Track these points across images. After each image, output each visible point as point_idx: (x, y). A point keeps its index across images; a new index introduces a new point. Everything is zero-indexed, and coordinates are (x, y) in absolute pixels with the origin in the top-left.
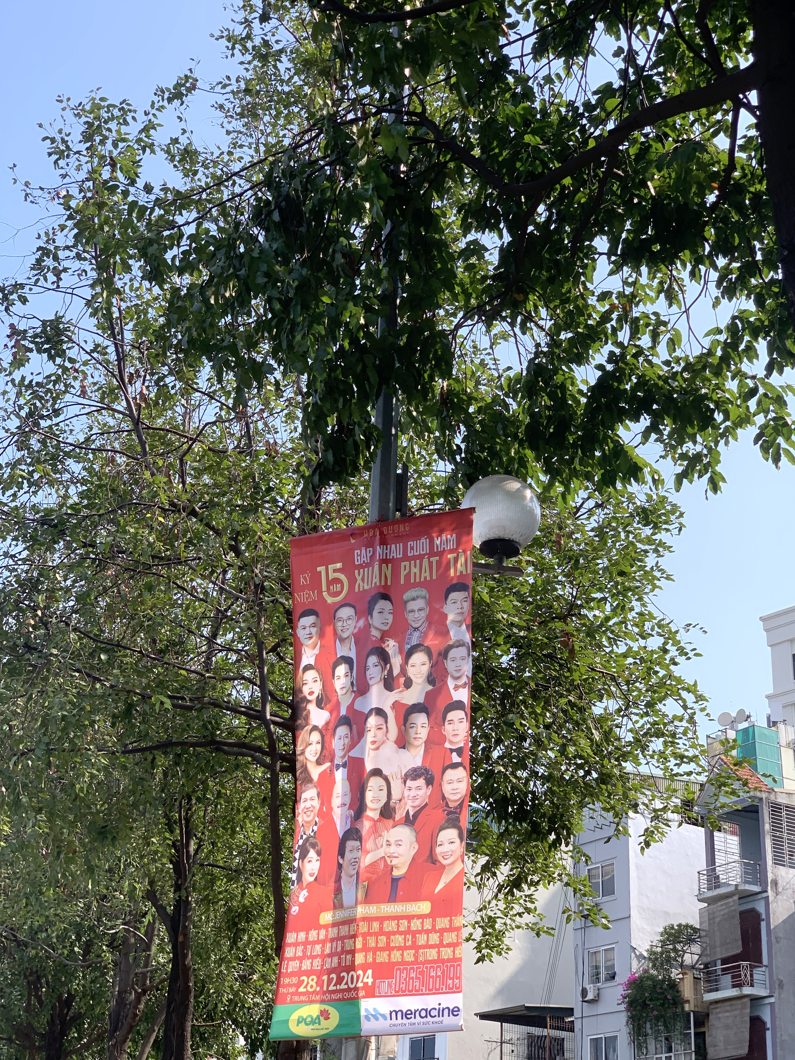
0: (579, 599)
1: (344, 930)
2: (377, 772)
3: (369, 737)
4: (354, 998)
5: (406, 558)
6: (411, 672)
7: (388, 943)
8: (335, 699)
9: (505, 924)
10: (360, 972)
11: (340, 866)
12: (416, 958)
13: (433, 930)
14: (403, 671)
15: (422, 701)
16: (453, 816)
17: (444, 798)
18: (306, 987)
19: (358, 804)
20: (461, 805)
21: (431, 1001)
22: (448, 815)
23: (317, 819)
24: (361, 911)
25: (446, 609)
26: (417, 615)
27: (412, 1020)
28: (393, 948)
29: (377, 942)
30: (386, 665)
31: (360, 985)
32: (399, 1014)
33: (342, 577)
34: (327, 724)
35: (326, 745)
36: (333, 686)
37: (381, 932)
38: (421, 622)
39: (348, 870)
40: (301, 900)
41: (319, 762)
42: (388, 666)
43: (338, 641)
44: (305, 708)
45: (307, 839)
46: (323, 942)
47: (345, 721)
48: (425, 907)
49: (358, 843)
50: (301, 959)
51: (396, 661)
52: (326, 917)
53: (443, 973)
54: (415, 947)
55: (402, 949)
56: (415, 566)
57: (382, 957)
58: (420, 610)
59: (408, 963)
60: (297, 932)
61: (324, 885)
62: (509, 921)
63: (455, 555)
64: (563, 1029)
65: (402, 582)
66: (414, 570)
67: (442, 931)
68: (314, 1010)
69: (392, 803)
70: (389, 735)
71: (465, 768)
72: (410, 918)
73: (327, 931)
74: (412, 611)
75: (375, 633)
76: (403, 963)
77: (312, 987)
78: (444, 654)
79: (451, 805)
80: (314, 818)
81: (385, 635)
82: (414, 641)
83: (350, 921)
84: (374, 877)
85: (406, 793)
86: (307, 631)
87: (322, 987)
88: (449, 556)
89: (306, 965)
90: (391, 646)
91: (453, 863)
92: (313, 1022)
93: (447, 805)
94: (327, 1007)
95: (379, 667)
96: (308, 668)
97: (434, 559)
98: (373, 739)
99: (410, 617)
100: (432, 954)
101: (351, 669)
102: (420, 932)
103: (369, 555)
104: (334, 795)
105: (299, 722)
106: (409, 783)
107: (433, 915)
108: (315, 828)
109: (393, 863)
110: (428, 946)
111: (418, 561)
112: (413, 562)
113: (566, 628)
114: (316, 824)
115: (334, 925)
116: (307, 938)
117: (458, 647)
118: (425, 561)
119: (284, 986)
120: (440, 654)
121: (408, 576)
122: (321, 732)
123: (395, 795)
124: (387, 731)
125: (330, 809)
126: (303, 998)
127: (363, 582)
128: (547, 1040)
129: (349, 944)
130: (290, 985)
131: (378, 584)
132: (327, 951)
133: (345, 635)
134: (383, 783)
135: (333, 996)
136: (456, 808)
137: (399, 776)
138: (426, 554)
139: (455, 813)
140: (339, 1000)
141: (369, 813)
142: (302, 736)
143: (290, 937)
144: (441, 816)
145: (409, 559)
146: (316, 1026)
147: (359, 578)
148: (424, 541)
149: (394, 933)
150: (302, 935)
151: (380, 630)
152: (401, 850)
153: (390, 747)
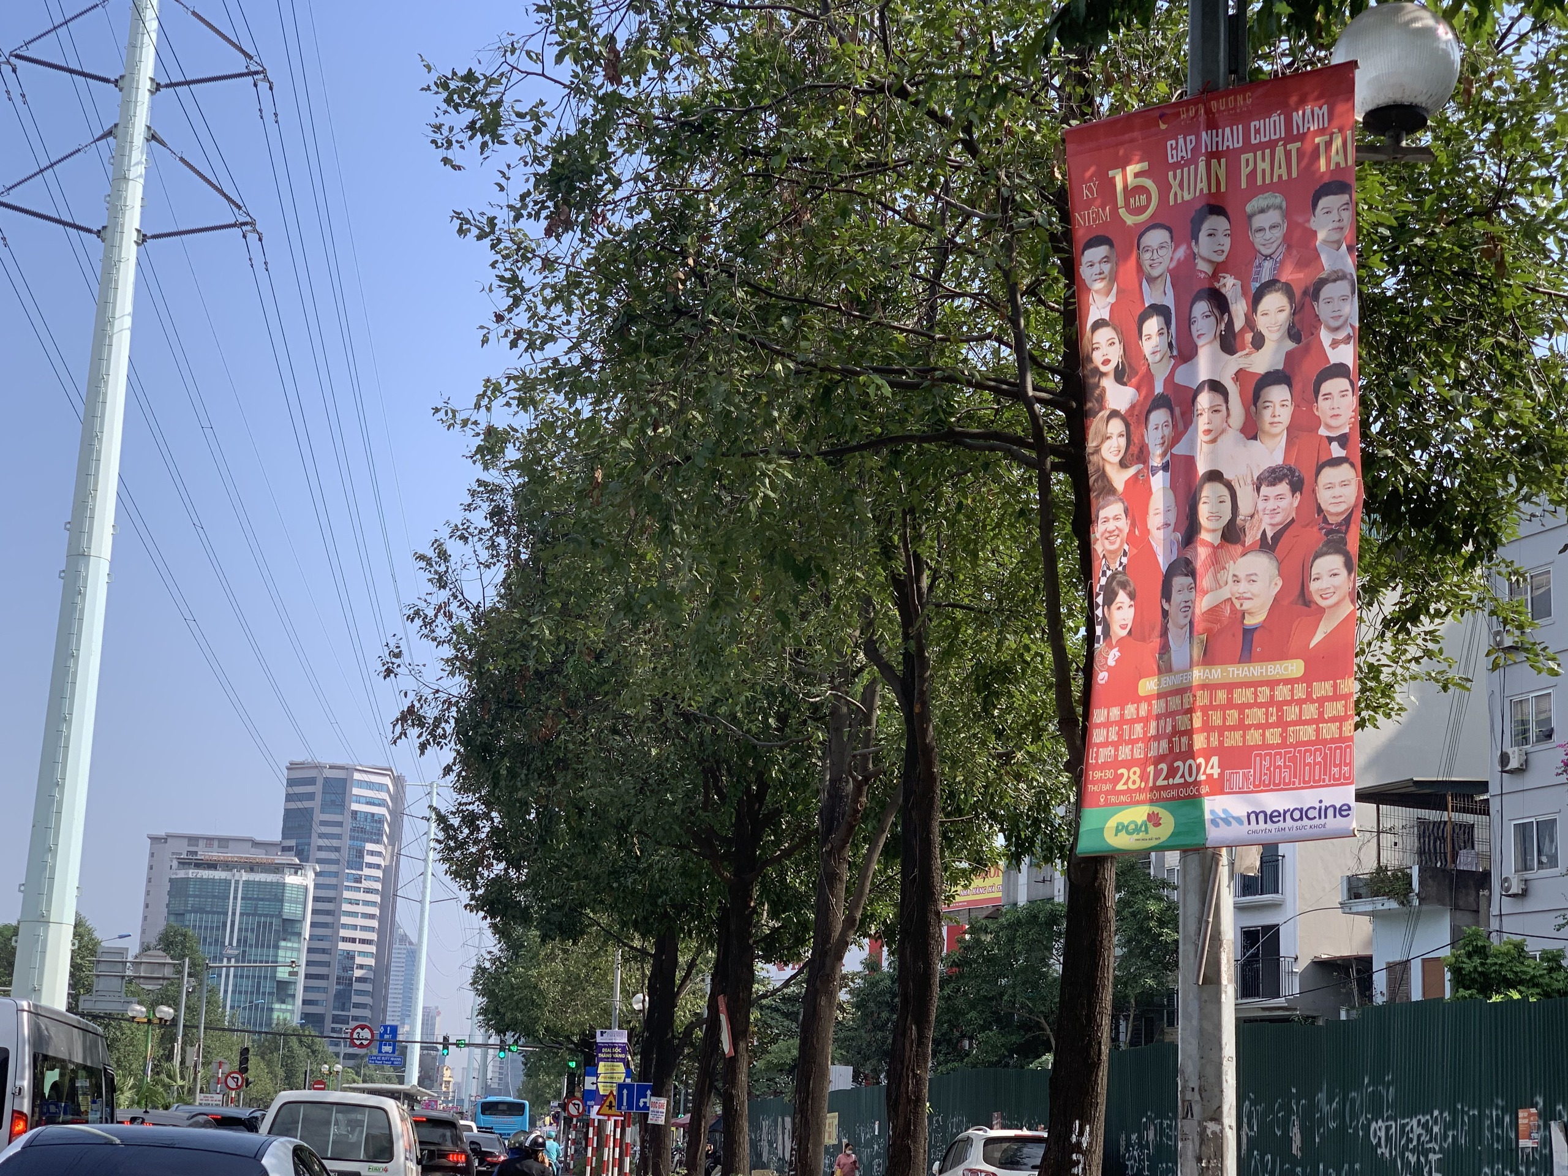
0: (1510, 181)
1: (1175, 702)
2: (1215, 476)
3: (1202, 423)
4: (1194, 796)
5: (1248, 147)
6: (1262, 323)
7: (1241, 720)
8: (1144, 369)
9: (1394, 674)
10: (1200, 760)
11: (1165, 614)
12: (1284, 739)
13: (1309, 699)
14: (1250, 324)
15: (1280, 367)
16: (1336, 537)
17: (1320, 510)
18: (1126, 783)
19: (1187, 523)
20: (1348, 521)
21: (1309, 798)
22: (1327, 534)
23: (1126, 547)
24: (1198, 675)
25: (1313, 224)
26: (1268, 234)
27: (1281, 825)
28: (1249, 727)
29: (1225, 719)
30: (1223, 314)
31: (1203, 777)
32: (1261, 817)
33: (1148, 183)
34: (1133, 407)
35: (1136, 439)
36: (1140, 350)
37: (1230, 704)
38: (1275, 245)
39: (1177, 618)
40: (1111, 662)
41: (1123, 464)
42: (1226, 317)
43: (1145, 283)
44: (1098, 385)
45: (1113, 577)
46: (1146, 720)
47: (1161, 402)
48: (1295, 668)
49: (1190, 579)
50: (1116, 745)
51: (1239, 309)
52: (1148, 686)
53: (1325, 758)
54: (1282, 724)
55: (1263, 727)
56: (1263, 160)
57: (1233, 739)
58: (1272, 227)
59: (1271, 747)
60: (1108, 708)
61: (1143, 640)
62: (1399, 671)
63: (1327, 138)
64: (1473, 812)
65: (1244, 185)
66: (1261, 165)
67: (1322, 701)
68: (1139, 814)
69: (1239, 521)
70: (1231, 421)
71: (1353, 465)
72: (1272, 684)
73: (1150, 705)
74: (1261, 230)
75: (1203, 266)
76: (1265, 746)
77: (1134, 782)
78: (1314, 291)
79: (1331, 520)
80: (1121, 545)
81: (1219, 269)
82: (1265, 277)
83: (1181, 691)
84: (1217, 627)
85: (1261, 505)
86: (1096, 269)
87: (1147, 783)
88: (1317, 140)
89: (1125, 753)
90: (1229, 285)
91: (1337, 604)
92: (1137, 830)
93: (1325, 520)
94: (1156, 810)
95: (1213, 318)
96: (1099, 324)
97: (1293, 147)
98: (1206, 427)
99: (1258, 239)
100: (1308, 733)
101: (1168, 323)
102: (1288, 703)
103: (1189, 147)
104: (1151, 511)
105: (1089, 405)
106: (1265, 490)
107: (1308, 678)
108: (1124, 560)
109: (1244, 607)
110: (1300, 722)
111: (1267, 151)
112: (1259, 153)
113: (1491, 229)
114: (1125, 554)
115: (1159, 696)
116: (1122, 715)
117: (1335, 281)
118: (1280, 151)
119: (1094, 783)
120: (1305, 293)
121: (1253, 174)
122: (1123, 419)
123: (1244, 508)
124: (1228, 415)
125: (1146, 531)
126: (1123, 798)
127: (1182, 189)
128: (1449, 827)
129: (1182, 721)
130: (1102, 781)
131: (1205, 191)
132: (1152, 732)
133: (1155, 273)
134: (1225, 492)
135: (1164, 794)
136: (1340, 524)
137: (1249, 481)
138: (1280, 139)
139: (1338, 532)
140: (1173, 799)
141: (1204, 536)
142: (1095, 426)
143: (1099, 715)
144: (1315, 536)
145: (1254, 149)
146: (1142, 835)
147: (1175, 184)
148: (1277, 119)
149: (1250, 706)
150: (1115, 712)
151: (1210, 262)
152: (1255, 588)
153: (1232, 438)
